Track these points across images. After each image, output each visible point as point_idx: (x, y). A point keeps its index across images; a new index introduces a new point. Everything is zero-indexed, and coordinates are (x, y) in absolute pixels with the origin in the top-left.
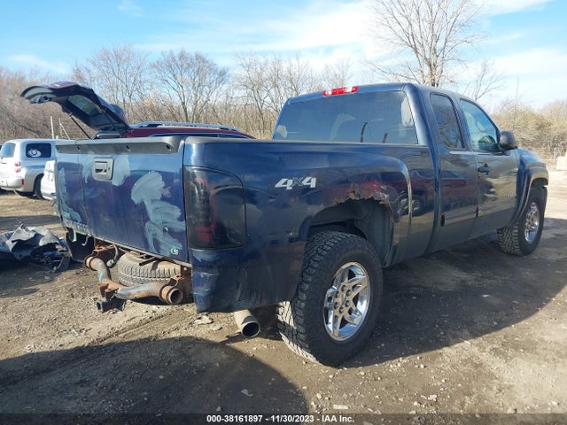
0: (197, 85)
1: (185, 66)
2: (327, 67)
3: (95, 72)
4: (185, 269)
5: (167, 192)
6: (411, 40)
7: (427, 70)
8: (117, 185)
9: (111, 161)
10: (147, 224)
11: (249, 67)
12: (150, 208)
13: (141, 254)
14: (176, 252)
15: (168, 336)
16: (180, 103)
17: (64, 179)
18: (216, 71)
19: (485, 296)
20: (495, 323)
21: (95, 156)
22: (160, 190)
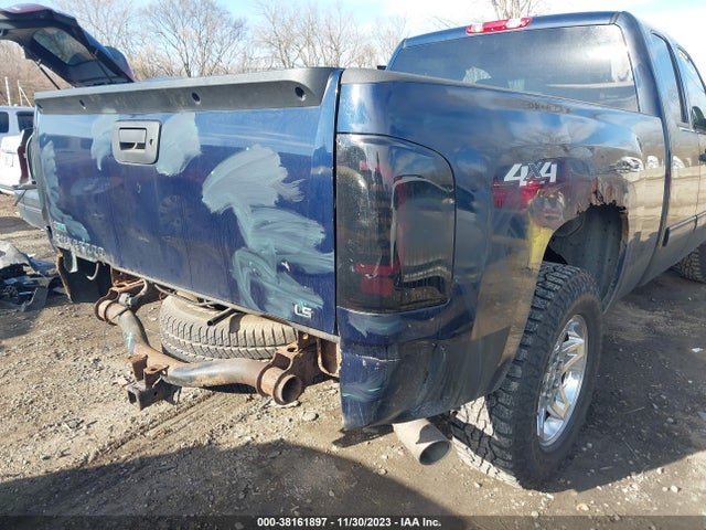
0: (204, 40)
1: (188, 13)
4: (305, 337)
5: (292, 192)
8: (167, 173)
9: (157, 125)
10: (238, 254)
12: (247, 223)
13: (201, 300)
14: (307, 313)
16: (182, 65)
17: (53, 163)
18: (230, 22)
21: (117, 117)
22: (273, 186)
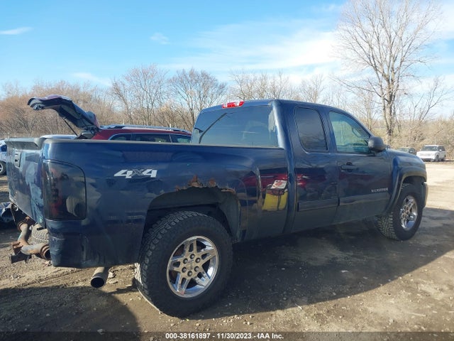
0: (202, 96)
1: (194, 81)
2: (303, 82)
3: (128, 85)
6: (372, 60)
7: (385, 84)
9: (20, 153)
10: (31, 200)
11: (241, 82)
15: (75, 285)
16: (188, 109)
18: (217, 85)
19: (343, 271)
20: (334, 294)
22: (34, 176)
